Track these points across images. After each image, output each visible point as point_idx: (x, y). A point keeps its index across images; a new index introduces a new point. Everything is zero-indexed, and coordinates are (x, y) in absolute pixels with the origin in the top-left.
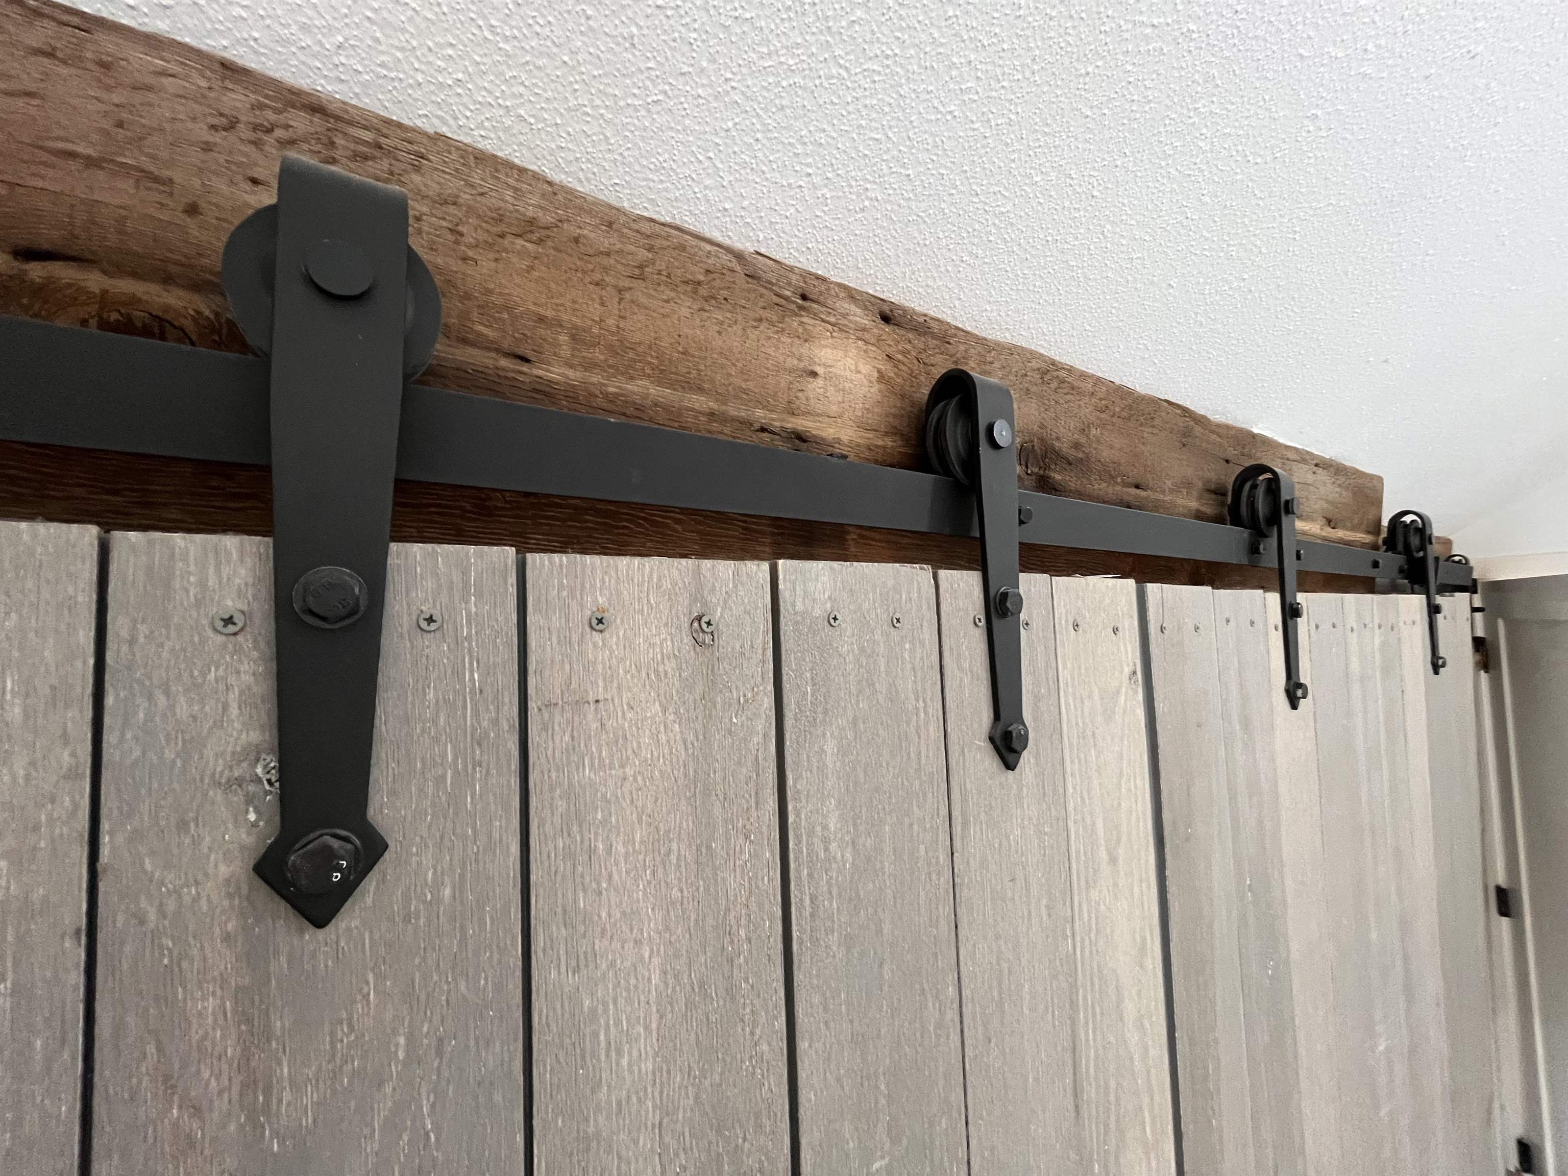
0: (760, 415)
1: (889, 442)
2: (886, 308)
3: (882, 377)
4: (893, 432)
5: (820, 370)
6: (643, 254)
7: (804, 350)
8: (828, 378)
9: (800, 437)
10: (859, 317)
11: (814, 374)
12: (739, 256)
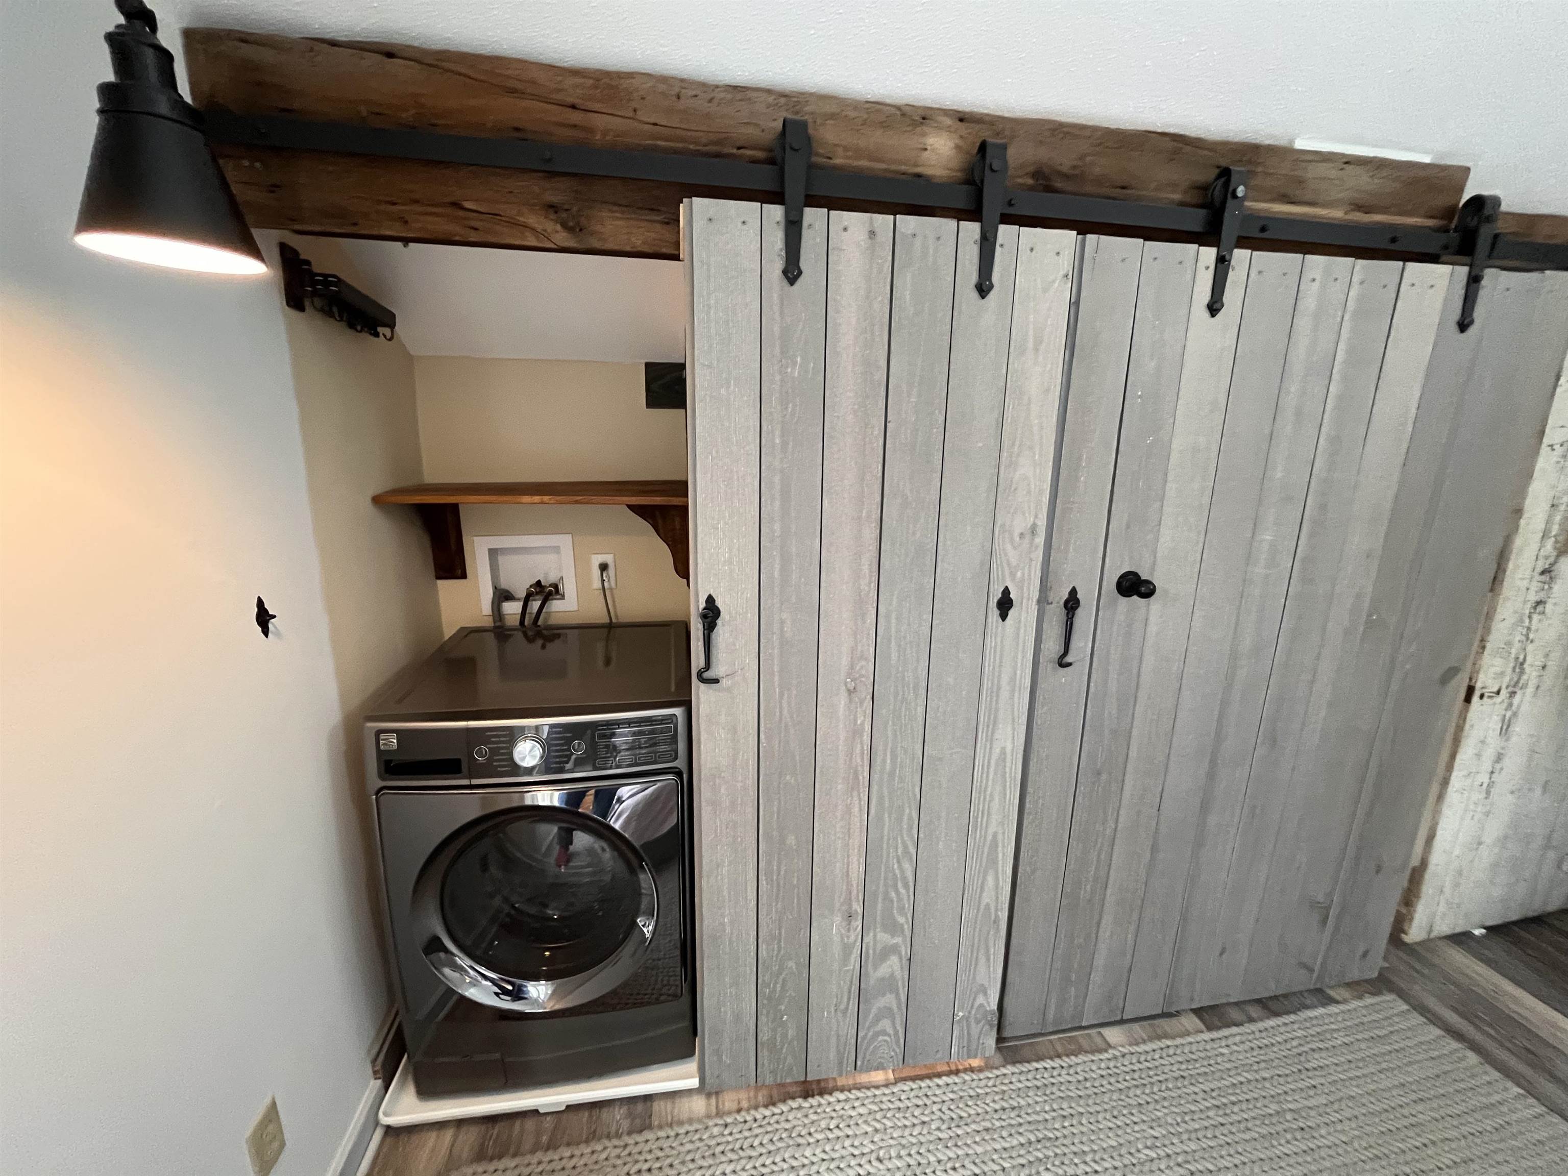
0: (903, 168)
1: (959, 174)
2: (961, 115)
3: (957, 147)
4: (960, 170)
5: (929, 148)
6: (865, 116)
7: (923, 140)
8: (933, 150)
9: (919, 176)
10: (948, 121)
11: (926, 149)
12: (898, 108)
